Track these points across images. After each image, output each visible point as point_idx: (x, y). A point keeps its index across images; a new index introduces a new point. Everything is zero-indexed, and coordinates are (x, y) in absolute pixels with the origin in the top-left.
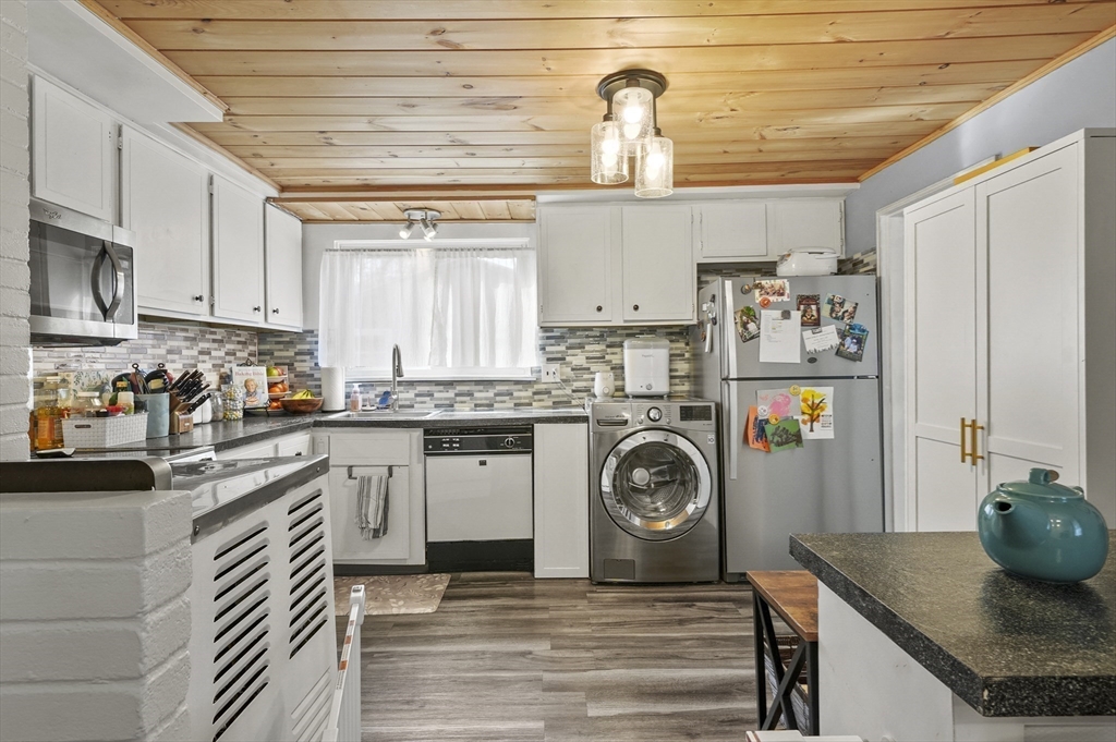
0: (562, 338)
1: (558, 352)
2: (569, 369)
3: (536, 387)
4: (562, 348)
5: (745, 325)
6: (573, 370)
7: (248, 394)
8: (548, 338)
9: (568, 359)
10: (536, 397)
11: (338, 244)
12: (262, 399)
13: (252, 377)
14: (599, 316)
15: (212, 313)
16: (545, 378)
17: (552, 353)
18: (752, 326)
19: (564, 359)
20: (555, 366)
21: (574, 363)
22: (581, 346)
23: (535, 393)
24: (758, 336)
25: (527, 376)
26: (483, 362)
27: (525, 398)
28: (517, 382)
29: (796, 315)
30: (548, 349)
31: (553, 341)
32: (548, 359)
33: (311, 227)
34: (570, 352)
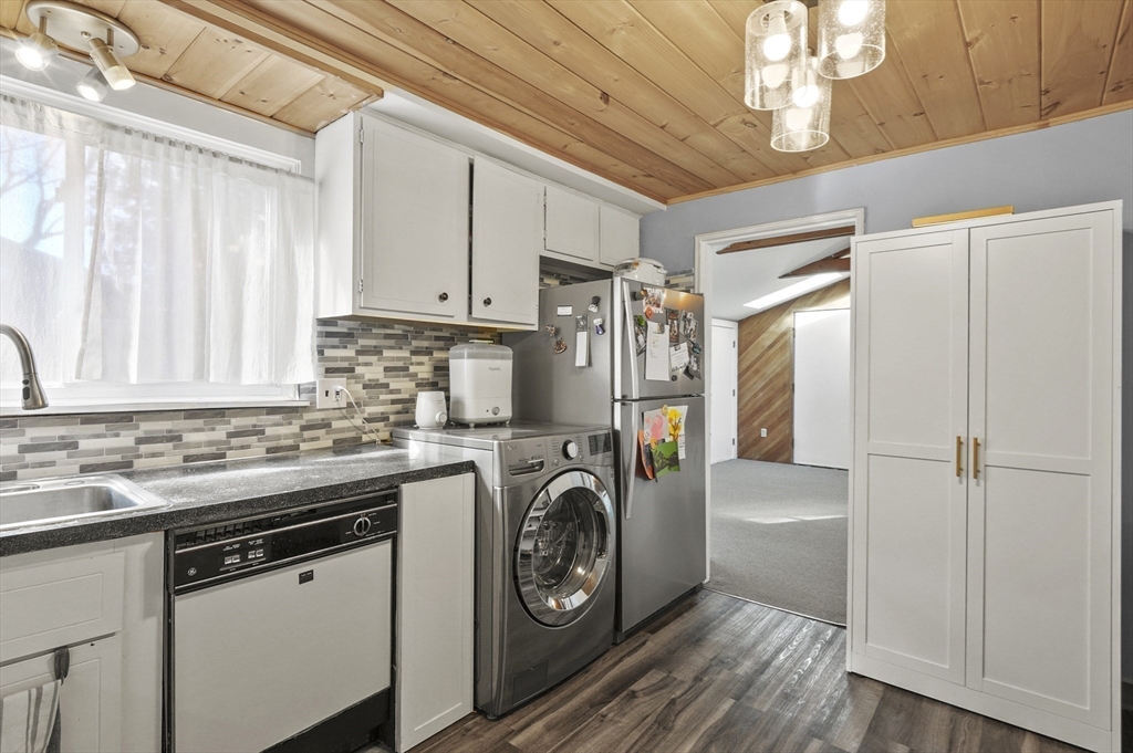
0: (350, 335)
1: (344, 359)
2: (361, 386)
3: (308, 417)
4: (350, 352)
6: (365, 387)
8: (329, 335)
9: (359, 370)
10: (307, 434)
14: (443, 308)
16: (321, 401)
17: (335, 359)
19: (352, 370)
20: (339, 383)
21: (367, 377)
22: (377, 351)
23: (304, 428)
24: (644, 350)
25: (288, 398)
27: (287, 437)
28: (272, 410)
30: (328, 353)
31: (335, 341)
32: (328, 371)
34: (362, 359)
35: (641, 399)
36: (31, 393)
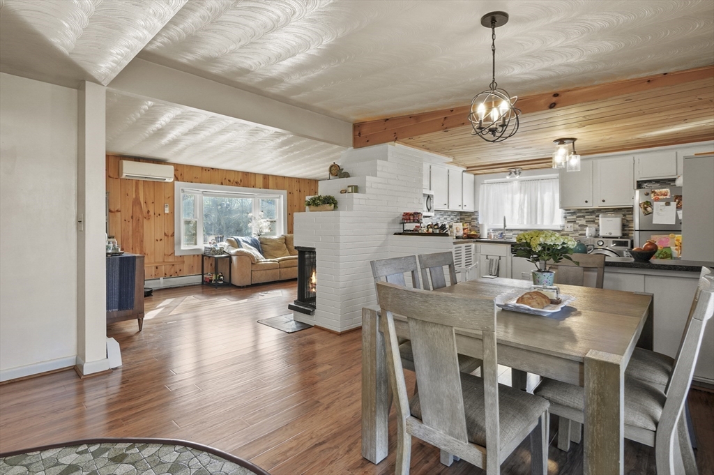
0: (574, 213)
1: (572, 219)
2: (578, 226)
3: (562, 233)
4: (575, 217)
5: (645, 209)
7: (457, 231)
8: (568, 213)
9: (577, 222)
11: (486, 181)
12: (461, 233)
13: (458, 226)
14: (586, 204)
15: (448, 208)
16: (566, 230)
17: (570, 219)
18: (649, 209)
19: (575, 222)
20: (572, 224)
21: (580, 223)
22: (583, 217)
24: (652, 213)
25: (559, 228)
26: (539, 223)
28: (554, 231)
29: (674, 204)
30: (568, 217)
31: (570, 215)
32: (568, 222)
33: (477, 176)
34: (578, 219)
35: (639, 230)
36: (505, 226)
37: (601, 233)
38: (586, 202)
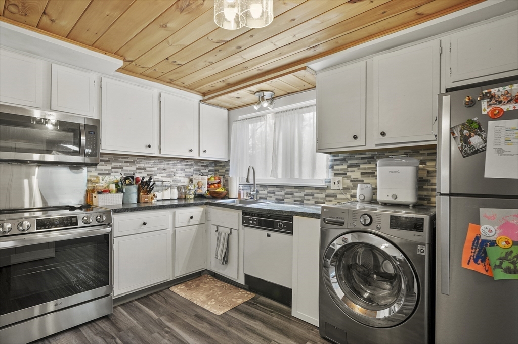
0: (344, 160)
1: (341, 169)
2: (349, 181)
3: (328, 192)
4: (345, 167)
6: (351, 181)
7: (199, 188)
8: (336, 160)
9: (348, 174)
10: (328, 198)
11: (240, 117)
12: (204, 190)
13: (201, 180)
14: (355, 143)
15: (160, 152)
17: (338, 170)
19: (345, 174)
20: (340, 178)
21: (352, 177)
22: (357, 165)
23: (327, 196)
25: (323, 185)
26: (297, 176)
27: (321, 198)
28: (317, 188)
30: (335, 167)
31: (338, 162)
32: (336, 175)
33: (231, 111)
34: (350, 169)
35: (450, 195)
37: (380, 197)
38: (355, 137)
